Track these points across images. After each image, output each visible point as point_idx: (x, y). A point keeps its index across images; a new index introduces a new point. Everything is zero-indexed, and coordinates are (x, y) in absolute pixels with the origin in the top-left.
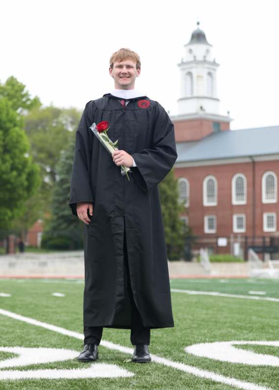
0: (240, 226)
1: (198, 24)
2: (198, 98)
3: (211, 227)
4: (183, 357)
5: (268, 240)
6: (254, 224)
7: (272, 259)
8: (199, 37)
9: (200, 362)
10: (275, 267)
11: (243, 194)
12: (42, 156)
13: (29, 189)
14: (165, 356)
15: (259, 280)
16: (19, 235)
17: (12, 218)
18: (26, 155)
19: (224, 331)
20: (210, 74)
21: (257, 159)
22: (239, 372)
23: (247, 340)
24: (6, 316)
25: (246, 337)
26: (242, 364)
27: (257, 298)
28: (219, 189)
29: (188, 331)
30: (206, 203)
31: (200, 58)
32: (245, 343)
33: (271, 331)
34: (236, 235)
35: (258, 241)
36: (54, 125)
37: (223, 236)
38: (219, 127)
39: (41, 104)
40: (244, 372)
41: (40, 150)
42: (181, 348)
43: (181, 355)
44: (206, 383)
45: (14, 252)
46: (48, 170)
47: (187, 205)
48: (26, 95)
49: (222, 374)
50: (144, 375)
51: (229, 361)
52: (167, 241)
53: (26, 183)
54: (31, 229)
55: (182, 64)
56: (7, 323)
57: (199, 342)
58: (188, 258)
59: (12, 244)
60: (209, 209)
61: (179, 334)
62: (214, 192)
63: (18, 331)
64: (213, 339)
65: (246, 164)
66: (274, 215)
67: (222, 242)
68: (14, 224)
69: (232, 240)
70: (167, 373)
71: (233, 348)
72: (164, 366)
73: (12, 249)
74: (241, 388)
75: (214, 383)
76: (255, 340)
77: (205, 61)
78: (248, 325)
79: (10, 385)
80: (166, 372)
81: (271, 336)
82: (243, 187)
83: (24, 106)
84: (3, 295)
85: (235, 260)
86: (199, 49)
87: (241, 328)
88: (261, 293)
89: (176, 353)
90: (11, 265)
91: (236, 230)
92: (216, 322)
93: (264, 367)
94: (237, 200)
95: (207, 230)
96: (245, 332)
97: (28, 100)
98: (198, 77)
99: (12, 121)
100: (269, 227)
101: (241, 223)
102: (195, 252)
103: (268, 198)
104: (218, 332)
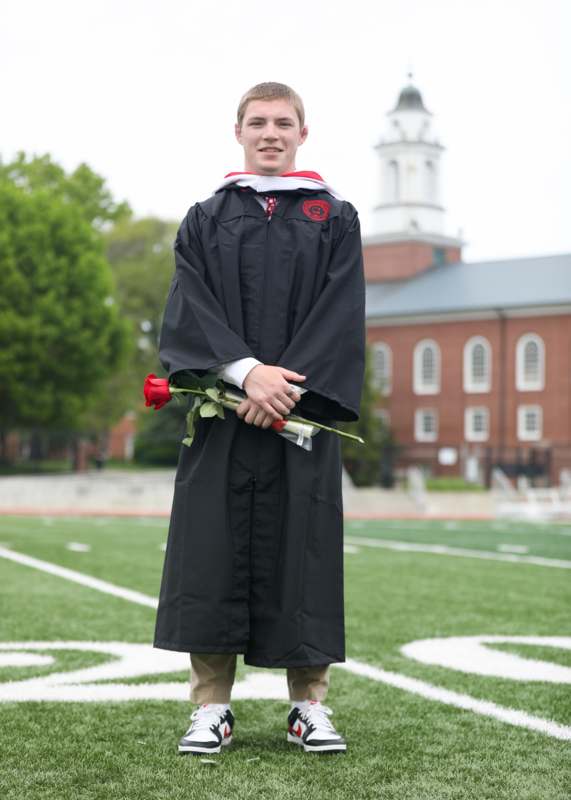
0: (478, 429)
1: (410, 75)
2: (409, 205)
3: (427, 429)
4: (399, 663)
5: (525, 455)
6: (503, 426)
7: (533, 486)
8: (411, 99)
9: (430, 673)
10: (539, 500)
11: (482, 374)
12: (136, 302)
13: (112, 360)
14: (369, 661)
15: (512, 525)
16: (94, 439)
17: (84, 409)
18: (109, 302)
19: (464, 618)
20: (429, 164)
21: (511, 314)
22: (498, 692)
23: (505, 633)
24: (87, 587)
25: (503, 628)
26: (501, 678)
27: (513, 559)
28: (445, 365)
29: (403, 617)
30: (422, 387)
31: (412, 135)
32: (501, 639)
33: (544, 618)
34: (472, 445)
35: (510, 456)
36: (157, 249)
37: (449, 445)
38: (443, 256)
39: (130, 212)
40: (506, 692)
41: (133, 292)
42: (395, 648)
43: (396, 660)
44: (444, 711)
45: (86, 469)
46: (146, 326)
47: (387, 391)
48: (107, 196)
49: (468, 694)
50: (338, 695)
51: (478, 673)
53: (107, 351)
54: (116, 429)
55: (382, 146)
56: (92, 599)
57: (425, 637)
58: (388, 483)
59: (83, 454)
60: (425, 400)
61: (386, 622)
62: (431, 371)
63: (112, 614)
64: (446, 632)
65: (489, 322)
66: (537, 410)
67: (447, 457)
68: (87, 419)
69: (464, 451)
70: (377, 692)
71: (483, 648)
72: (369, 680)
73: (83, 463)
74: (503, 720)
75: (459, 711)
76: (517, 633)
77: (420, 142)
78: (505, 608)
79: (114, 711)
80: (374, 690)
81: (545, 628)
82: (482, 364)
83: (104, 214)
84: (76, 547)
85: (470, 487)
86: (411, 120)
87: (491, 613)
88: (521, 549)
89: (387, 657)
90: (82, 492)
91: (471, 435)
92: (449, 602)
93: (539, 683)
94: (475, 381)
95: (421, 435)
96: (500, 619)
97: (111, 203)
98: (411, 169)
99: (84, 240)
100: (528, 432)
101: (480, 423)
102: (399, 473)
103: (527, 381)
104: (453, 620)
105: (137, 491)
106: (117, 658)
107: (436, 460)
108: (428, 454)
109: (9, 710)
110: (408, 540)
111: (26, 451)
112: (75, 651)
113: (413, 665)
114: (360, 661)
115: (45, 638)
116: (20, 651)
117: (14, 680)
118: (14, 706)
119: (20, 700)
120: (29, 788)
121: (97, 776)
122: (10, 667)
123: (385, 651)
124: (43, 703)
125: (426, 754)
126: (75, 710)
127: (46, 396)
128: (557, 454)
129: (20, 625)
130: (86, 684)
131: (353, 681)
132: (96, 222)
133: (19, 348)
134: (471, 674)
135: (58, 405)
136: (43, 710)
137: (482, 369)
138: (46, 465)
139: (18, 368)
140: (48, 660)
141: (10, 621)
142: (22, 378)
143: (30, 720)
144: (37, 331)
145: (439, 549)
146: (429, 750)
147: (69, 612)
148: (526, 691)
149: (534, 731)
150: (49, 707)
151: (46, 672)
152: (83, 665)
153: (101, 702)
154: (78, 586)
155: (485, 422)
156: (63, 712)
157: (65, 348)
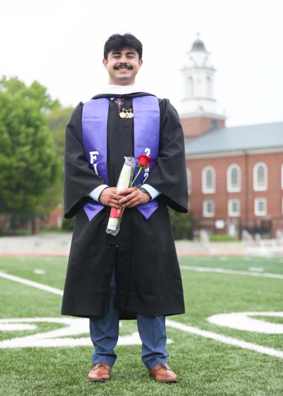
0: (235, 210)
2: (198, 99)
3: (209, 211)
4: (207, 326)
5: (259, 223)
6: (247, 209)
7: (263, 238)
8: (199, 46)
9: (223, 330)
10: (266, 245)
11: (236, 183)
13: (52, 179)
14: (193, 325)
16: (42, 218)
17: (37, 203)
19: (236, 304)
20: (208, 78)
21: (250, 152)
23: (258, 311)
25: (256, 308)
27: (257, 275)
28: (218, 178)
29: (206, 304)
30: (207, 190)
31: (200, 64)
32: (256, 314)
33: (276, 303)
34: (232, 219)
35: (251, 224)
37: (220, 219)
38: (215, 124)
39: (60, 105)
40: (263, 339)
42: (204, 319)
43: (206, 324)
45: (39, 233)
48: (48, 97)
51: (247, 330)
52: (172, 222)
53: (49, 175)
54: (53, 213)
55: (185, 69)
57: (218, 313)
58: (190, 237)
59: (38, 226)
60: (208, 196)
61: (198, 306)
62: (211, 182)
64: (229, 310)
65: (240, 157)
66: (264, 201)
67: (220, 224)
68: (40, 208)
69: (228, 222)
71: (248, 318)
72: (195, 335)
75: (240, 348)
76: (264, 310)
77: (204, 67)
78: (256, 298)
81: (277, 308)
82: (236, 177)
83: (47, 106)
84: (38, 272)
85: (231, 240)
86: (199, 56)
87: (250, 301)
88: (261, 269)
89: (202, 323)
90: (37, 244)
91: (231, 213)
92: (228, 296)
93: (277, 335)
94: (233, 186)
95: (206, 214)
96: (254, 304)
97: (50, 100)
98: (199, 81)
100: (260, 212)
101: (236, 207)
102: (196, 233)
103: (259, 186)
104: (231, 305)
105: (65, 244)
106: (68, 326)
107: (214, 226)
108: (210, 223)
109: (19, 351)
110: (204, 266)
111: (8, 225)
112: (46, 323)
113: (214, 327)
114: (188, 325)
115: (31, 316)
116: (19, 323)
117: (19, 337)
118: (20, 350)
119: (23, 346)
120: (34, 389)
121: (67, 383)
122: (15, 331)
123: (199, 320)
124: (34, 348)
125: (226, 370)
126: (51, 351)
127: (20, 197)
128: (274, 222)
129: (17, 310)
130: (54, 338)
131: (187, 335)
132: (43, 110)
133: (6, 173)
134: (243, 331)
135: (25, 200)
136: (35, 351)
137: (236, 180)
138: (18, 231)
139: (5, 183)
140: (34, 327)
141: (11, 308)
142: (6, 188)
143: (30, 356)
144: (15, 164)
145: (219, 270)
146: (227, 367)
147: (40, 304)
148: (272, 338)
149: (279, 358)
150: (38, 350)
151: (34, 333)
152: (51, 329)
153: (64, 347)
154: (42, 291)
155: (238, 207)
156: (45, 352)
157: (29, 173)
